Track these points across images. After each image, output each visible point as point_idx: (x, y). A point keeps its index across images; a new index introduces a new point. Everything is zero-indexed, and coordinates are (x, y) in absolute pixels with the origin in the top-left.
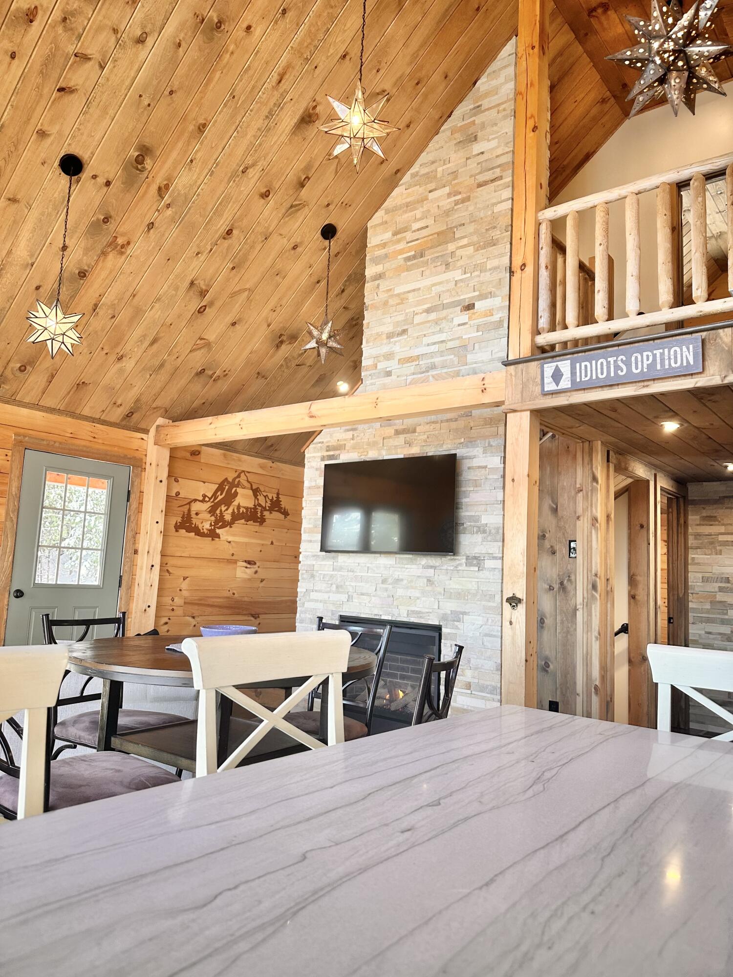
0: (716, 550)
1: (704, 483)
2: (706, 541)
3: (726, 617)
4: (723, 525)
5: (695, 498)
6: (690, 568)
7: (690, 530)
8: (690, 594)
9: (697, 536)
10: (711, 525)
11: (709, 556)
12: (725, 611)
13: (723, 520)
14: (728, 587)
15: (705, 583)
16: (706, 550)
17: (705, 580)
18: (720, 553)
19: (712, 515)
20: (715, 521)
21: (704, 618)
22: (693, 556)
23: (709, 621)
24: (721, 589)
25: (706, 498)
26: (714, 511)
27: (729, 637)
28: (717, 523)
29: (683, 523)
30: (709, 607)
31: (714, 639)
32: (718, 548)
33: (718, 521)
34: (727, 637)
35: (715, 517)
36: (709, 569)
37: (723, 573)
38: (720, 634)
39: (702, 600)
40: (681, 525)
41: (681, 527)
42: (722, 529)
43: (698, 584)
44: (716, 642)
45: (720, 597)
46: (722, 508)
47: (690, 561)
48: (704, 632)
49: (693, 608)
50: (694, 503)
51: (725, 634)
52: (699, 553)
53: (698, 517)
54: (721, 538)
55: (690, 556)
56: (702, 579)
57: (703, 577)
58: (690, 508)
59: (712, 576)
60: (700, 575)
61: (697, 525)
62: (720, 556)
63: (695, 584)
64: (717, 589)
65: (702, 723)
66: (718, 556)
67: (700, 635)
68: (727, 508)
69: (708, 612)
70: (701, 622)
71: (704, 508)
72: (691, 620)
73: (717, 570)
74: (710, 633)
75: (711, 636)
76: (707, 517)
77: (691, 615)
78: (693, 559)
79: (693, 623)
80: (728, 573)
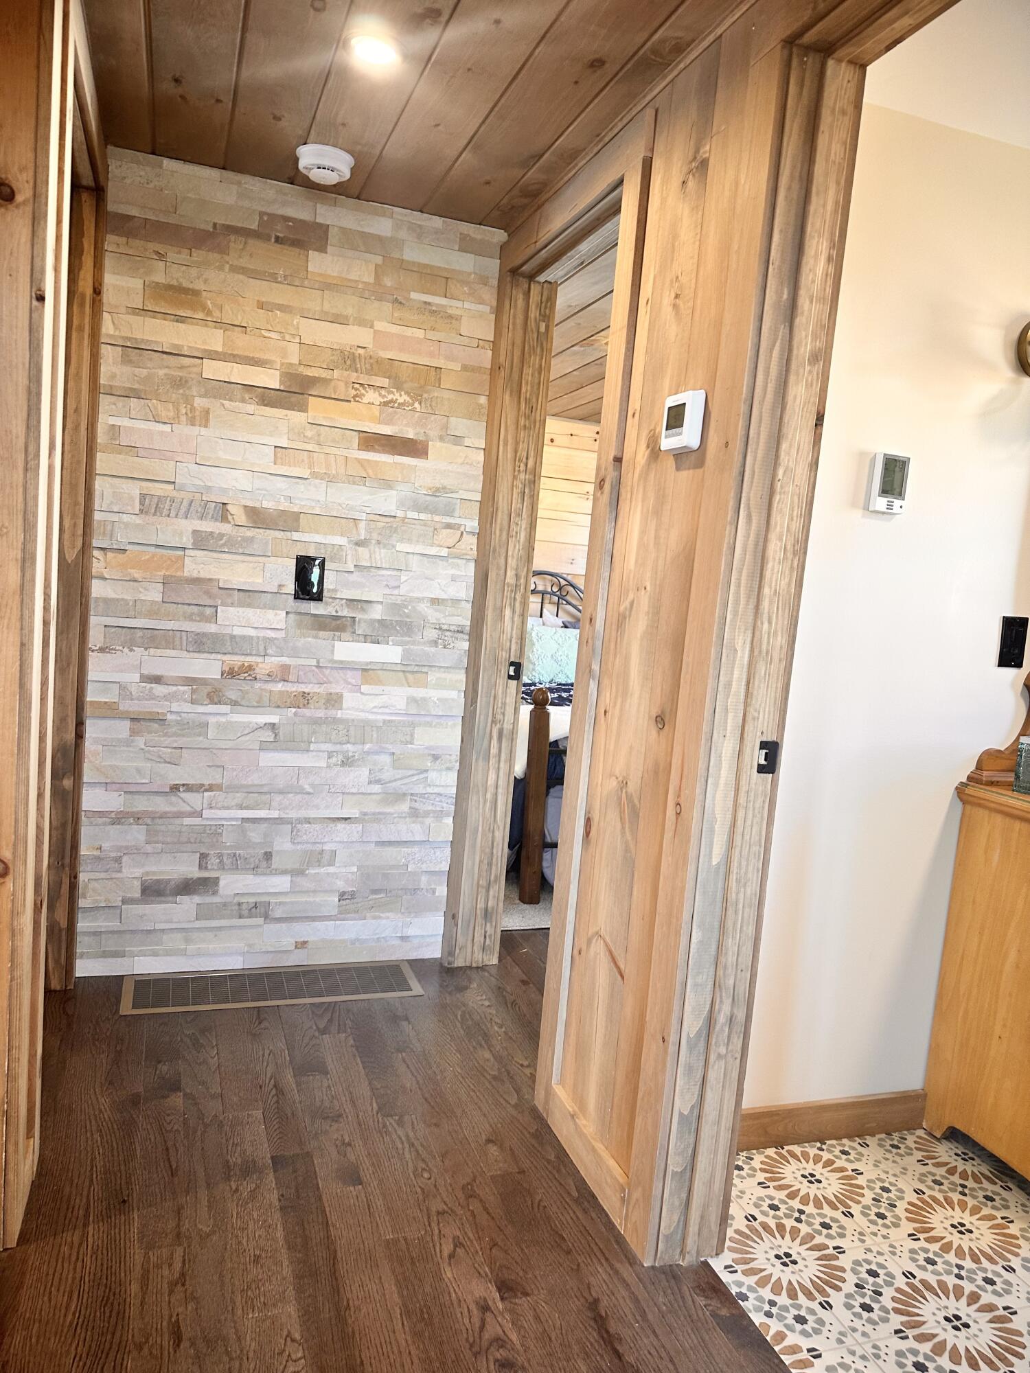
0: (193, 409)
1: (167, 162)
2: (161, 372)
3: (212, 628)
4: (219, 324)
5: (134, 212)
6: (103, 462)
7: (108, 327)
8: (96, 553)
9: (133, 350)
10: (181, 319)
11: (167, 428)
12: (209, 611)
13: (221, 308)
14: (221, 535)
15: (150, 519)
16: (159, 405)
17: (150, 506)
18: (204, 419)
19: (185, 284)
20: (194, 310)
21: (140, 633)
22: (113, 421)
23: (154, 639)
24: (201, 541)
25: (172, 220)
26: (194, 272)
27: (216, 691)
28: (200, 315)
29: (89, 292)
30: (159, 598)
31: (168, 698)
32: (199, 402)
33: (204, 308)
34: (209, 688)
35: (196, 293)
36: (165, 470)
37: (208, 489)
38: (189, 681)
39: (136, 574)
40: (83, 296)
41: (82, 305)
42: (215, 340)
43: (125, 518)
44: (175, 707)
45: (197, 565)
46: (221, 268)
47: (101, 438)
48: (137, 678)
49: (107, 601)
50: (126, 226)
51: (203, 682)
52: (133, 414)
53: (137, 284)
54: (213, 370)
55: (105, 419)
56: (142, 503)
57: (143, 496)
58: (112, 242)
59: (175, 494)
60: (135, 490)
61: (134, 311)
62: (203, 431)
63: (115, 518)
64: (187, 541)
65: (116, 954)
66: (196, 430)
67: (122, 687)
68: (235, 269)
69: (153, 613)
70: (131, 645)
71: (160, 256)
72: (95, 636)
73: (188, 475)
74: (157, 680)
75: (159, 690)
76: (170, 287)
77: (94, 620)
78: (115, 430)
79: (102, 650)
80: (224, 491)
